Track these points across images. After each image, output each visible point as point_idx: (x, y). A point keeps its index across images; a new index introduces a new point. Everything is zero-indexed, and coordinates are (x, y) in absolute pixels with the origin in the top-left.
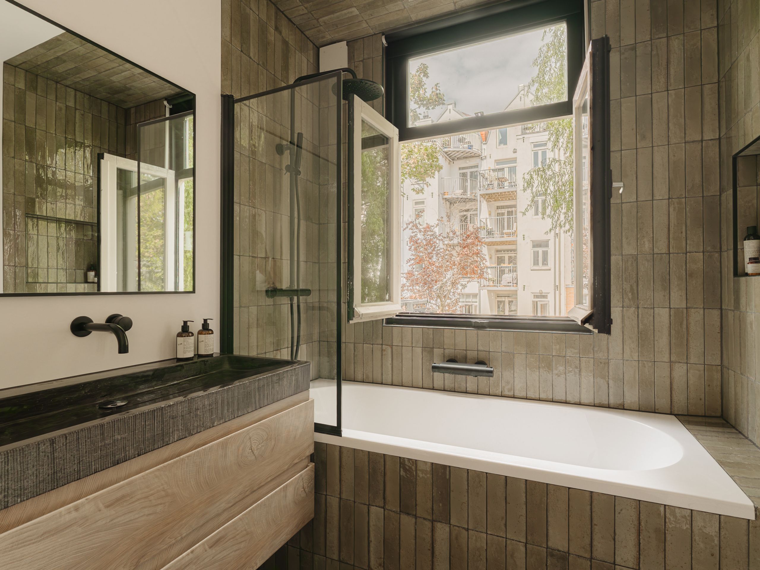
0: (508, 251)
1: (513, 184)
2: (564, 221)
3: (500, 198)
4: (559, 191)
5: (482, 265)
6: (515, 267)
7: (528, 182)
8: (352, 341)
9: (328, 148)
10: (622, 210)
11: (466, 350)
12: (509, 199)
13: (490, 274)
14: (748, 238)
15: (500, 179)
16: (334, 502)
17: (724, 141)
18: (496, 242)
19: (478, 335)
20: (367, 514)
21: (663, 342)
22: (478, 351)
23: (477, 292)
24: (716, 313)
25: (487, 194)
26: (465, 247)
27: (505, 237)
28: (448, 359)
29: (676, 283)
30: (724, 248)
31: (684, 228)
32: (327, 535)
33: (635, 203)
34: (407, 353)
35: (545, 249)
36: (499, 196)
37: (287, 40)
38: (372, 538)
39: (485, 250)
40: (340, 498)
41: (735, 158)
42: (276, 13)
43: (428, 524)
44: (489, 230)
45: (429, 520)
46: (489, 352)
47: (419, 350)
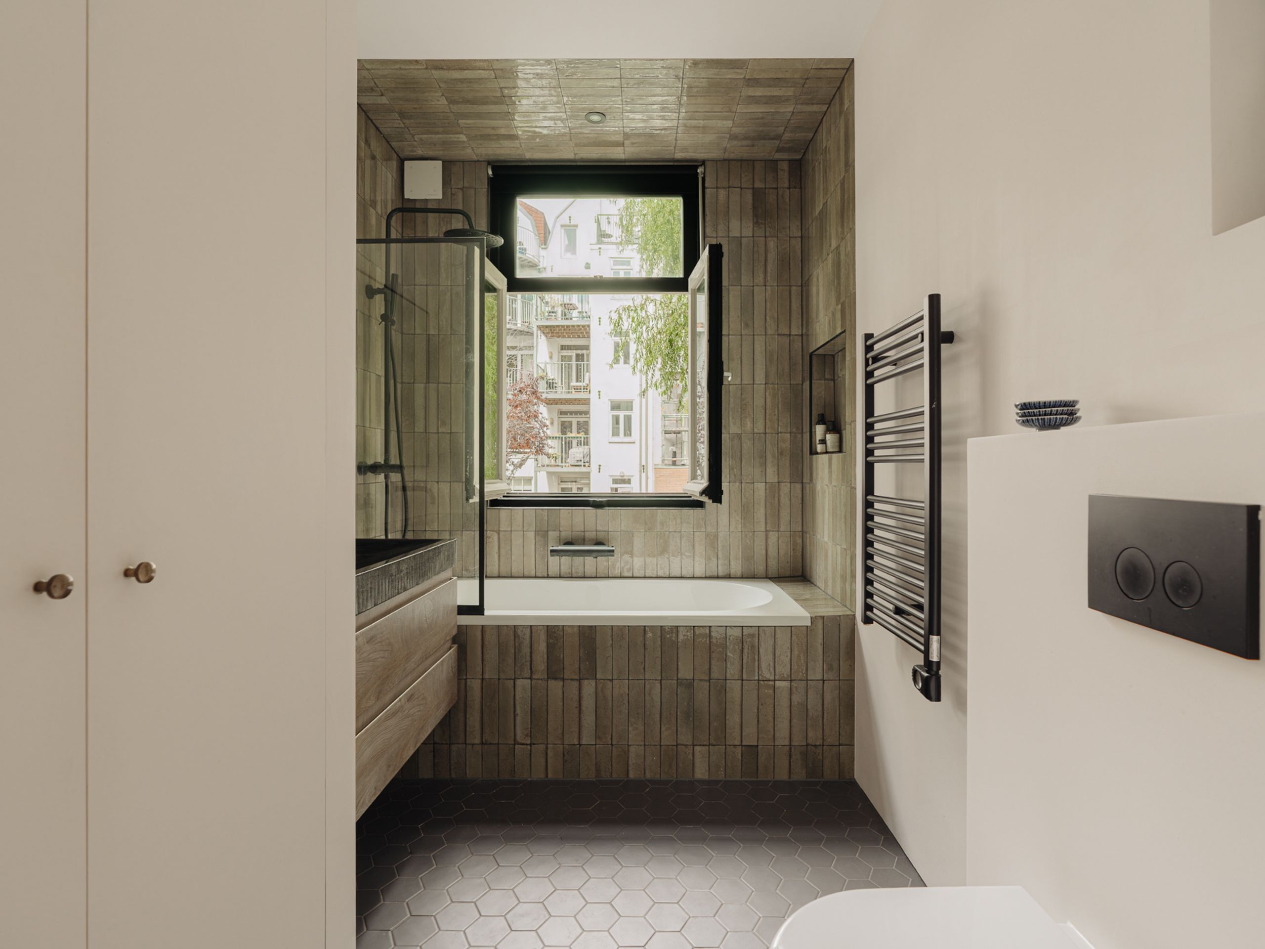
0: (576, 413)
1: (585, 314)
2: (660, 379)
3: (566, 333)
4: (654, 340)
5: (542, 435)
6: (587, 438)
7: (615, 324)
8: (448, 528)
9: (415, 289)
10: (729, 391)
11: (584, 531)
12: (579, 337)
13: (553, 447)
14: (818, 423)
15: (566, 306)
16: (475, 685)
17: (804, 338)
18: (560, 399)
19: (596, 515)
20: (513, 689)
21: (760, 514)
22: (596, 531)
23: (532, 474)
24: (799, 486)
25: (547, 327)
26: (517, 406)
27: (573, 392)
28: (564, 542)
29: (771, 460)
30: (804, 430)
31: (777, 411)
32: (468, 720)
33: (740, 386)
34: (517, 540)
35: (628, 413)
36: (564, 330)
37: (375, 154)
38: (518, 711)
39: (543, 411)
40: (483, 679)
41: (811, 355)
42: (366, 124)
43: (576, 684)
44: (551, 381)
45: (576, 680)
46: (608, 531)
47: (531, 535)
